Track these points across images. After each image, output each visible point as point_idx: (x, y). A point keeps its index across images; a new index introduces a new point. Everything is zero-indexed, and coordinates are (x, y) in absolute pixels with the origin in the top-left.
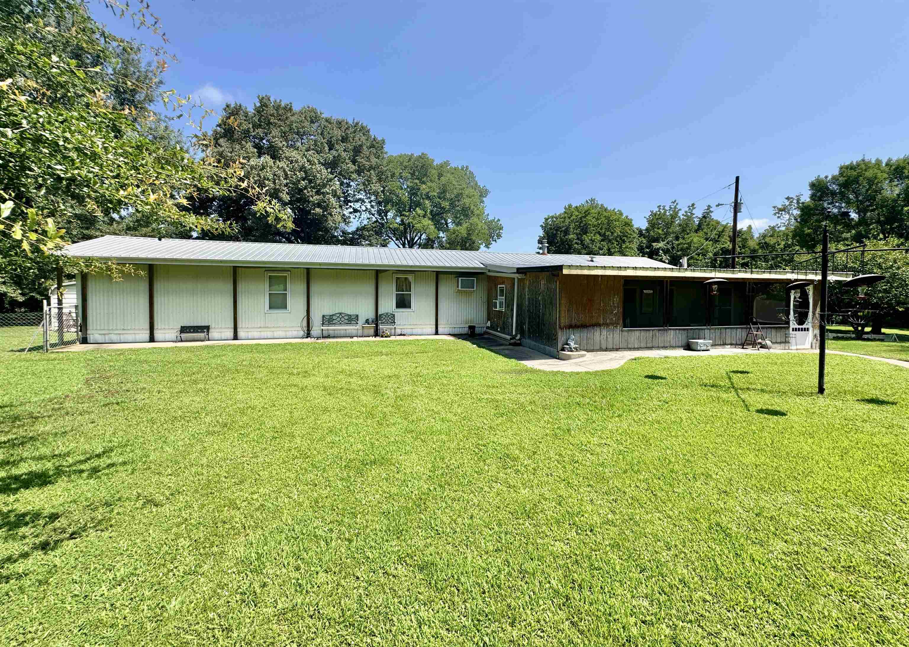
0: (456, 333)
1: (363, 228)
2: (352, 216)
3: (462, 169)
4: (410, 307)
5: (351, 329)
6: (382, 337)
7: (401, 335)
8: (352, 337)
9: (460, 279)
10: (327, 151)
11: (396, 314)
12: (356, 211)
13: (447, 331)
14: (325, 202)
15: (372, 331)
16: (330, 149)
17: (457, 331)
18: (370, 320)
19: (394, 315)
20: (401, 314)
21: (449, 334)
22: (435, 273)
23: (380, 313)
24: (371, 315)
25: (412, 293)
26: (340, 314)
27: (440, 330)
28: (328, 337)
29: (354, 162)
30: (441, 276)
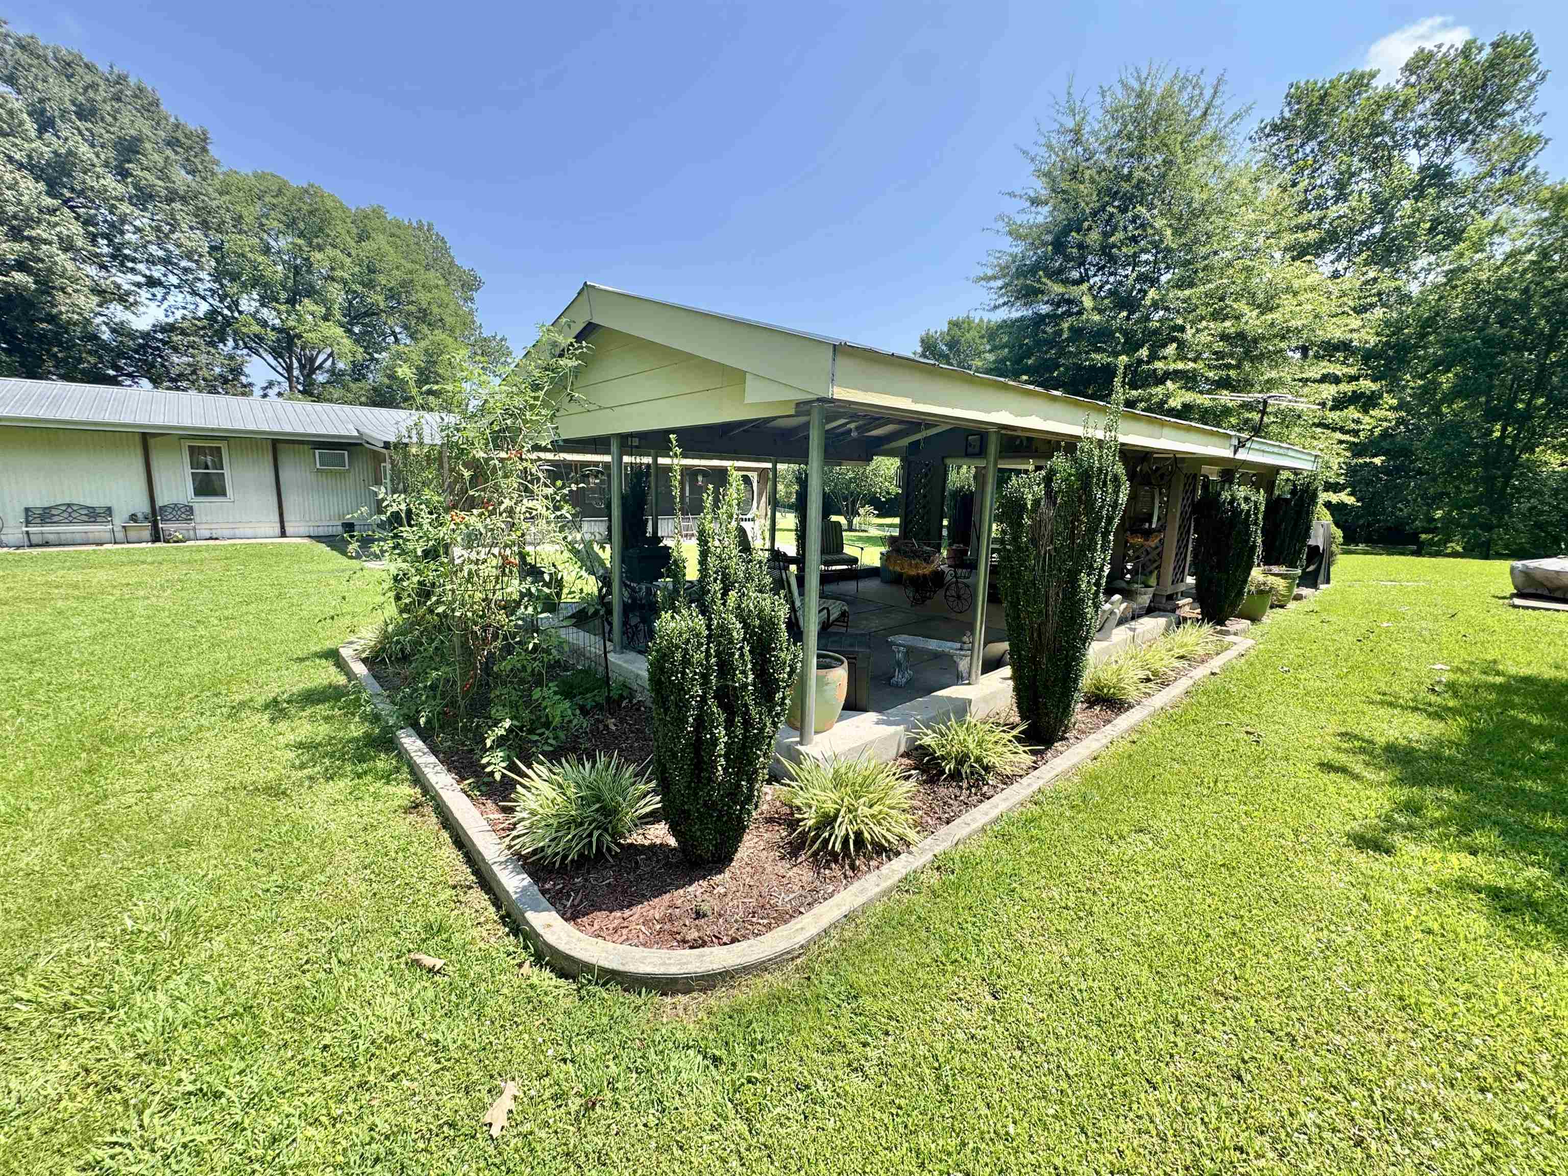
0: (321, 534)
1: (170, 328)
2: (144, 294)
3: (420, 228)
4: (224, 494)
5: (97, 530)
6: (168, 542)
7: (211, 538)
8: (102, 544)
9: (317, 451)
10: (33, 134)
11: (196, 507)
12: (152, 282)
13: (303, 530)
14: (42, 261)
15: (147, 534)
16: (41, 130)
17: (321, 532)
18: (140, 516)
19: (191, 508)
20: (205, 507)
21: (310, 537)
22: (269, 442)
23: (160, 503)
24: (142, 506)
25: (227, 471)
26: (69, 505)
27: (289, 530)
28: (47, 544)
29: (123, 174)
30: (280, 446)
